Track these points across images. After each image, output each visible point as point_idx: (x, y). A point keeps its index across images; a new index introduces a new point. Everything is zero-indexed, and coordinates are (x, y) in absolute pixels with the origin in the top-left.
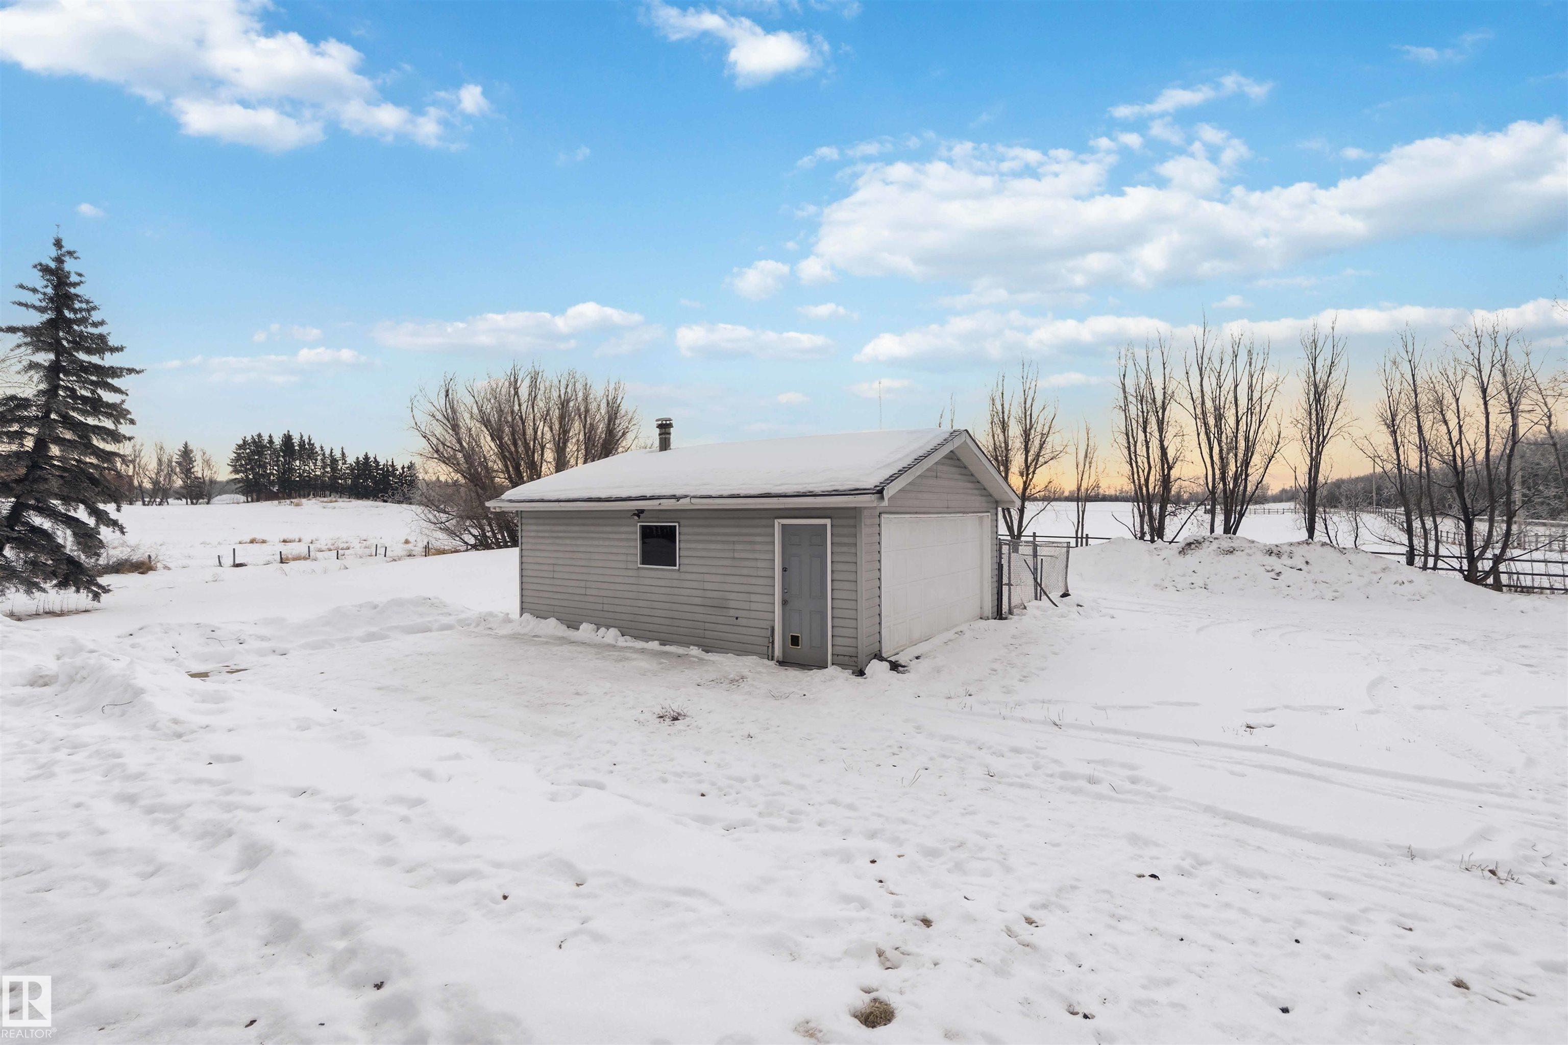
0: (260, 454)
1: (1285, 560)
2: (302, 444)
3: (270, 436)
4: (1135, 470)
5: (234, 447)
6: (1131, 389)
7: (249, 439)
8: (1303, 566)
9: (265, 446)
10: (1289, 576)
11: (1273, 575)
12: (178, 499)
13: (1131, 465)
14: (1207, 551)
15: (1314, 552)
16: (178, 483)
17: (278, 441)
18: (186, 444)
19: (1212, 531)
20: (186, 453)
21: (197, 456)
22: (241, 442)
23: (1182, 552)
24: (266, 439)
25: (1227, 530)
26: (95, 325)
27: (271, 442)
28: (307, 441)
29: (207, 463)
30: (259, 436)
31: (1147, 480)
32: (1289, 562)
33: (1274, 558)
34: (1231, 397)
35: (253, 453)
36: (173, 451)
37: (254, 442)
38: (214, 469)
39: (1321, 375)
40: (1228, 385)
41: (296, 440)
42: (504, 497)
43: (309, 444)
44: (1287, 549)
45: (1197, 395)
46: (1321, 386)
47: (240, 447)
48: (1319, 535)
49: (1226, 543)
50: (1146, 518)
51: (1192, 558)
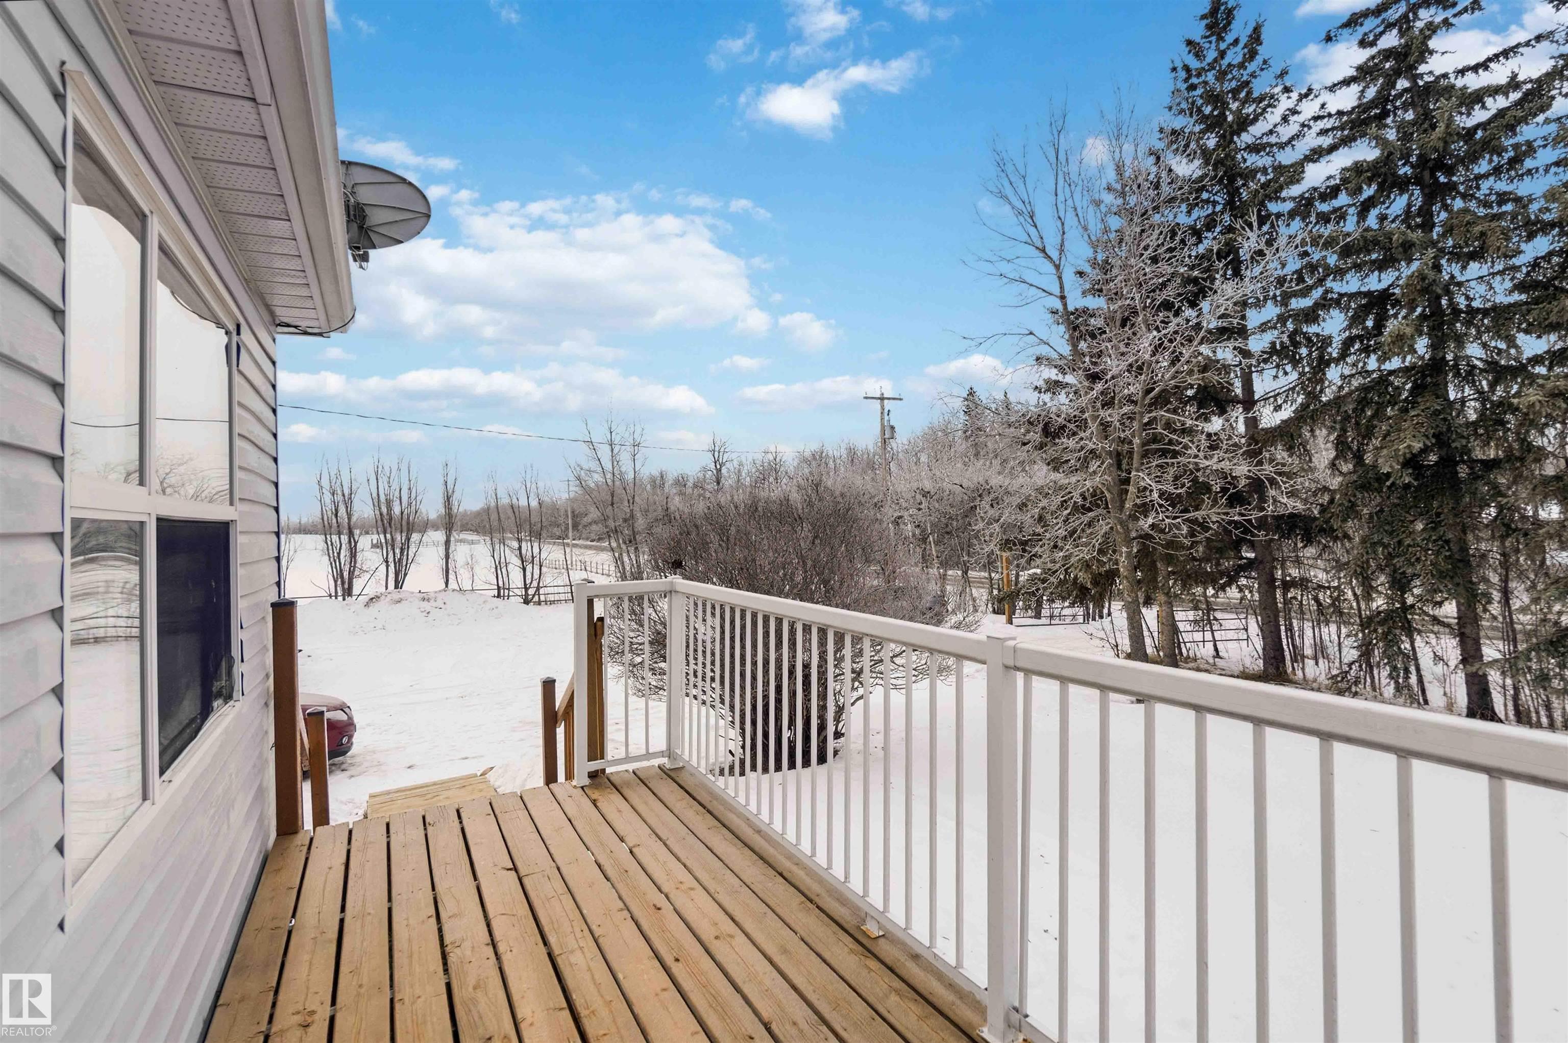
1: (432, 603)
4: (330, 547)
6: (325, 483)
8: (442, 606)
10: (435, 612)
11: (425, 614)
13: (326, 543)
14: (383, 604)
15: (449, 596)
19: (387, 588)
23: (367, 605)
25: (396, 587)
31: (339, 554)
32: (435, 604)
33: (426, 602)
34: (397, 494)
39: (450, 486)
40: (395, 486)
44: (432, 595)
45: (375, 495)
46: (450, 492)
48: (453, 584)
49: (396, 595)
50: (339, 582)
51: (375, 608)
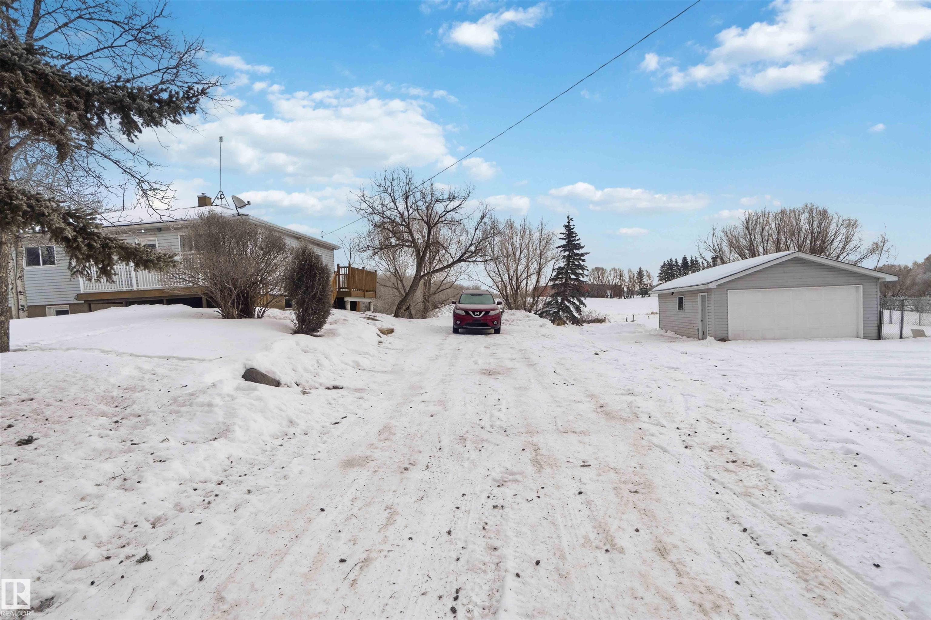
0: (671, 269)
2: (692, 262)
3: (676, 259)
5: (660, 268)
7: (666, 262)
9: (674, 265)
12: (638, 295)
16: (637, 288)
17: (680, 262)
18: (640, 269)
20: (640, 272)
21: (645, 273)
22: (663, 264)
24: (674, 261)
26: (578, 240)
27: (676, 262)
28: (694, 260)
29: (649, 276)
30: (671, 260)
35: (668, 269)
36: (635, 271)
37: (669, 263)
38: (652, 279)
41: (689, 260)
42: (653, 290)
43: (696, 261)
47: (662, 267)
